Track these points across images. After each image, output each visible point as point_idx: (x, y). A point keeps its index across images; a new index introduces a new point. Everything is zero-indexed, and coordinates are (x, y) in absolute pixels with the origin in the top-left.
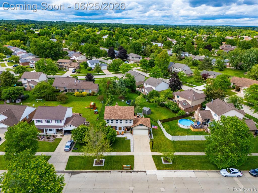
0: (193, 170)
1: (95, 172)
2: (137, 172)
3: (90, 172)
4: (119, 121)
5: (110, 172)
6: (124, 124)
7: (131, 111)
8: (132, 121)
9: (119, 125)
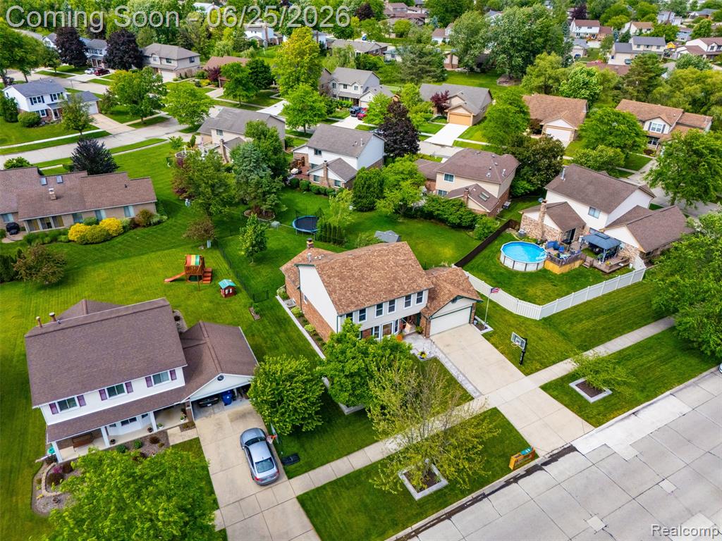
0: (668, 393)
1: (439, 520)
2: (554, 458)
3: (426, 527)
4: (386, 307)
5: (484, 496)
6: (402, 311)
7: (408, 260)
8: (425, 296)
9: (389, 317)
